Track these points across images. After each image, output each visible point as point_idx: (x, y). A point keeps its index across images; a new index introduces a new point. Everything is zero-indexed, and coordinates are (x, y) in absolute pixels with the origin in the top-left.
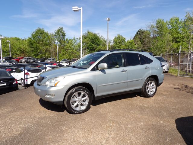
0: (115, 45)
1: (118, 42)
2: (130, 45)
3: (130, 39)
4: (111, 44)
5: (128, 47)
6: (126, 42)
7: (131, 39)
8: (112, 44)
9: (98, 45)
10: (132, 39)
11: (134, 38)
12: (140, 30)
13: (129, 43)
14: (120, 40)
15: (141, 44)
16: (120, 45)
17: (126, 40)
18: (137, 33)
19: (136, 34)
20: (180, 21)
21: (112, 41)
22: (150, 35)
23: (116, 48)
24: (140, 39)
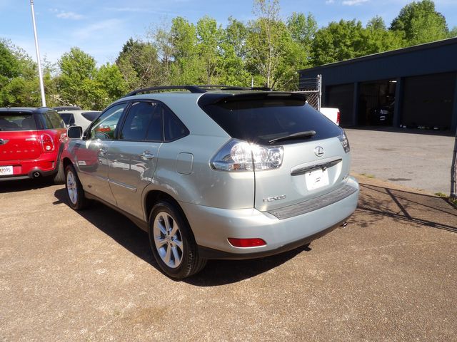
0: (67, 78)
1: (75, 70)
2: (109, 79)
3: (108, 64)
4: (53, 75)
5: (105, 83)
6: (98, 70)
7: (111, 64)
8: (57, 73)
9: (10, 76)
10: (113, 63)
11: (118, 61)
12: (131, 40)
13: (105, 73)
14: (78, 65)
15: (138, 76)
16: (82, 78)
17: (98, 66)
18: (125, 50)
19: (122, 51)
20: (218, 27)
21: (57, 67)
22: (156, 56)
23: (69, 85)
24: (134, 64)
